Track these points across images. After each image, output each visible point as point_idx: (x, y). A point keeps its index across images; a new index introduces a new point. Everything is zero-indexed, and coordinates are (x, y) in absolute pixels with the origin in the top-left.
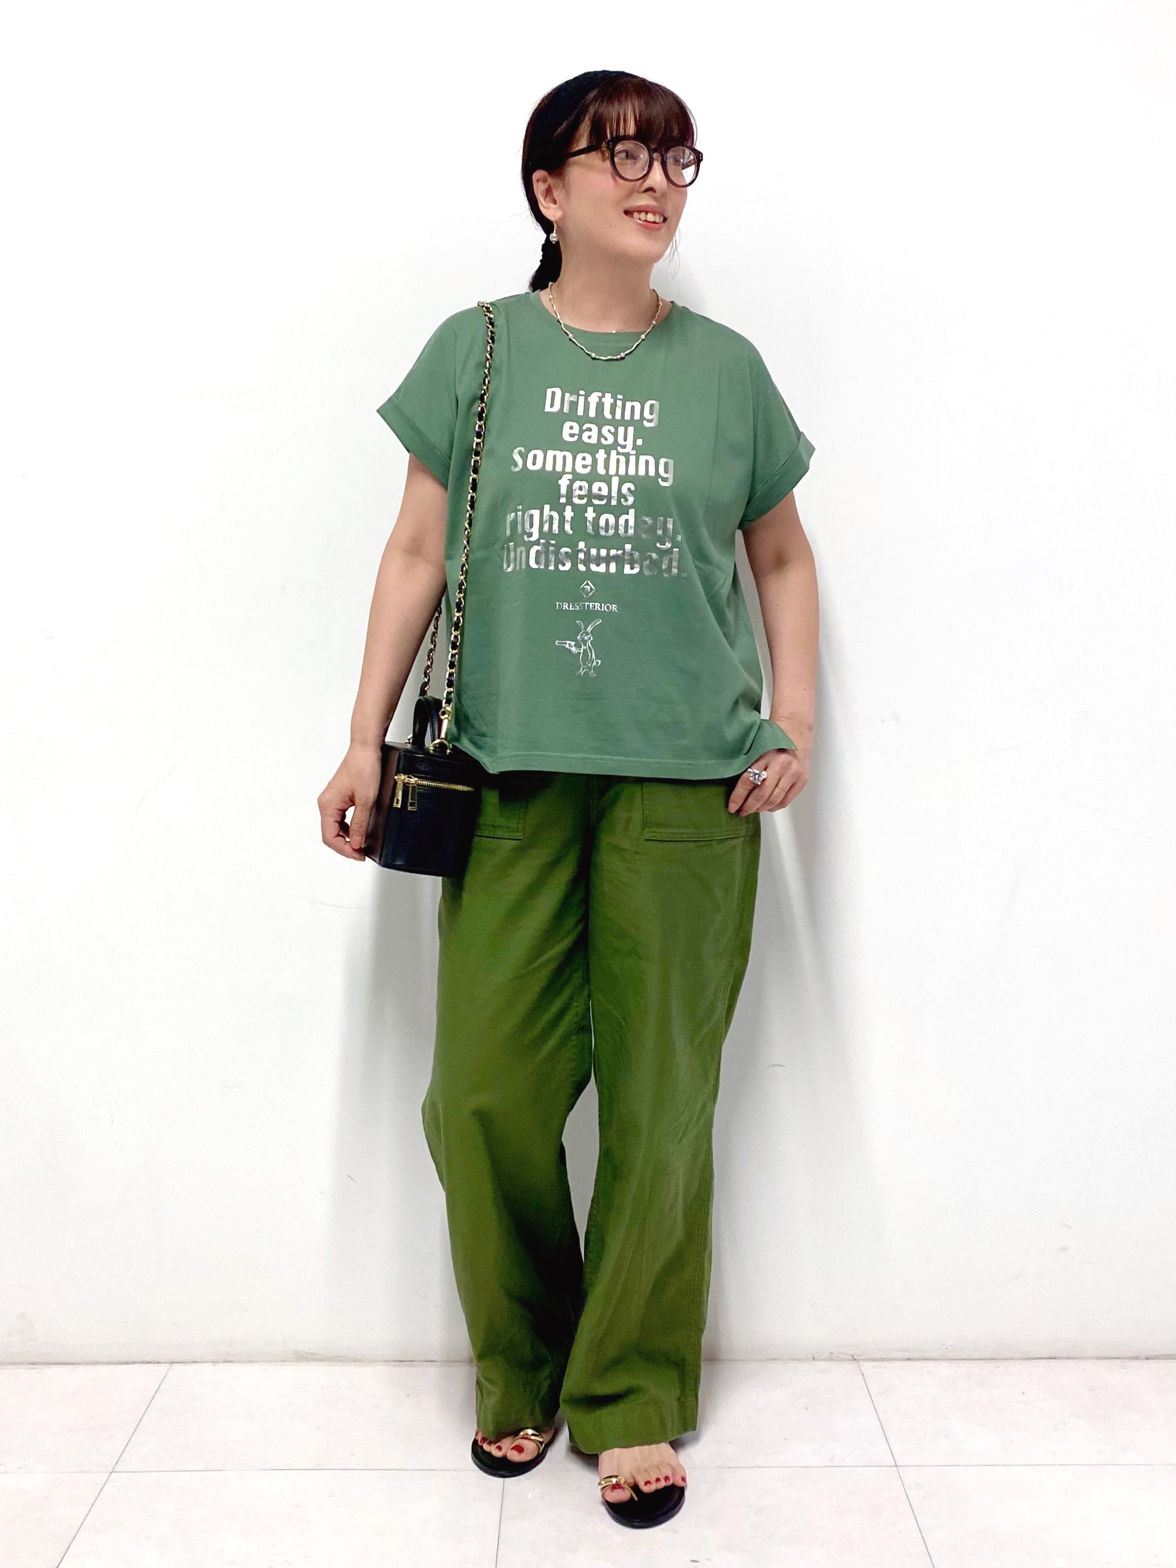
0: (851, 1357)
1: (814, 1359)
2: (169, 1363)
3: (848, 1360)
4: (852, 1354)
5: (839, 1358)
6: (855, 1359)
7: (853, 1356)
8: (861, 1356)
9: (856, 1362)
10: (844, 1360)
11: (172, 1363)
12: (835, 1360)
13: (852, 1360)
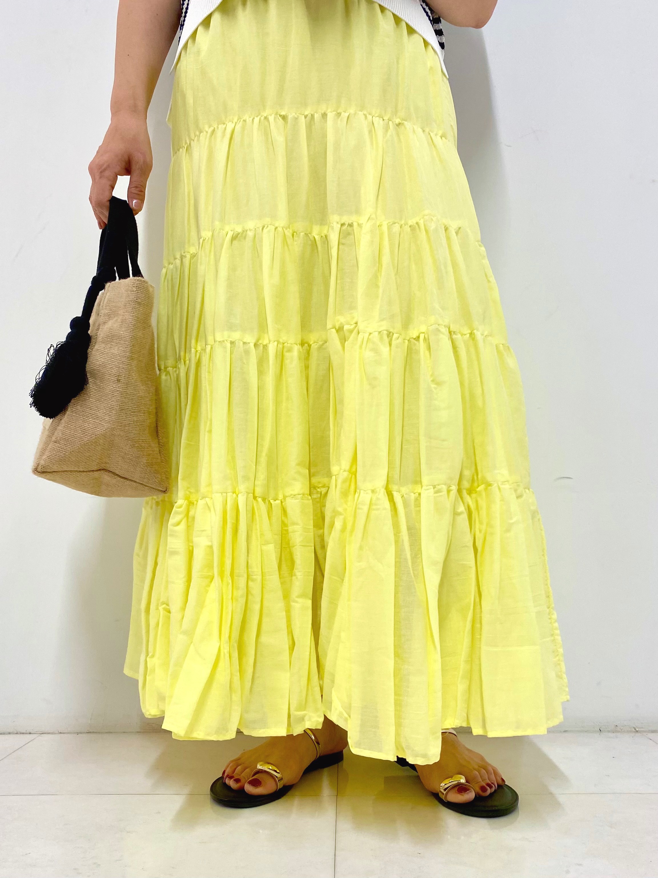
0: (633, 729)
1: (600, 730)
2: (39, 734)
3: (631, 732)
4: (634, 726)
5: (623, 730)
6: (637, 731)
7: (635, 729)
8: (642, 728)
9: (638, 734)
10: (628, 732)
11: (42, 733)
12: (619, 732)
13: (635, 732)
